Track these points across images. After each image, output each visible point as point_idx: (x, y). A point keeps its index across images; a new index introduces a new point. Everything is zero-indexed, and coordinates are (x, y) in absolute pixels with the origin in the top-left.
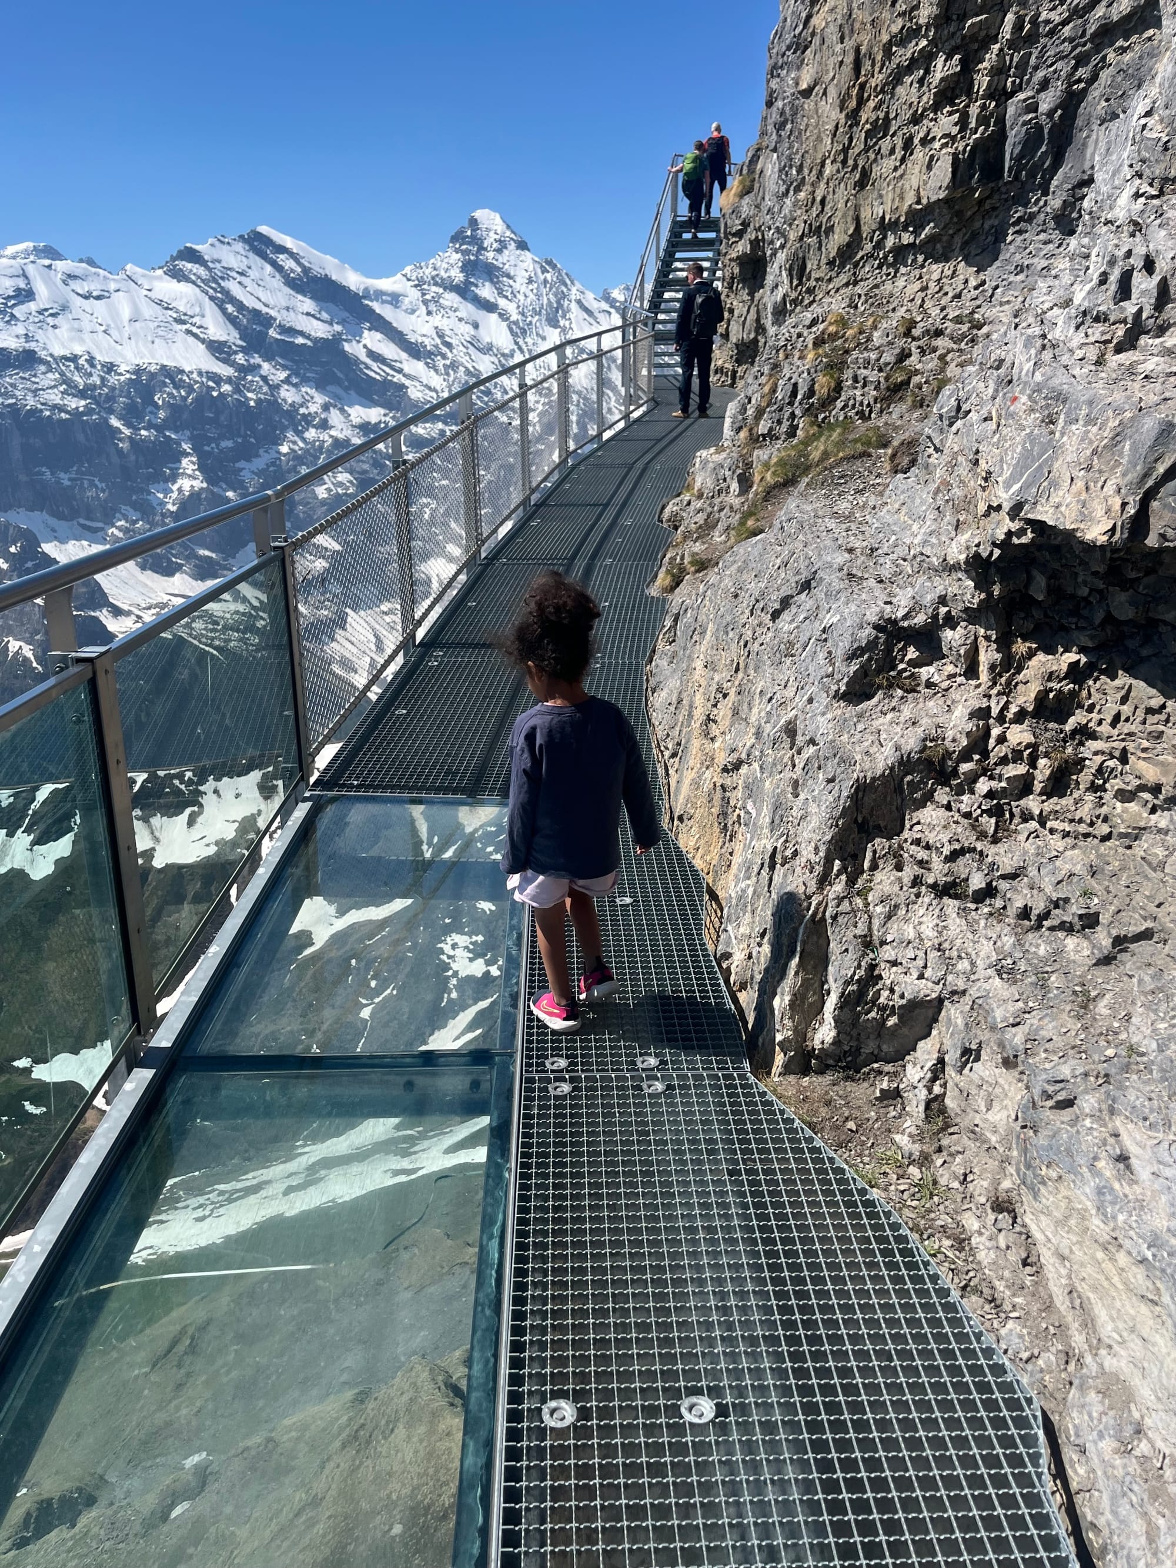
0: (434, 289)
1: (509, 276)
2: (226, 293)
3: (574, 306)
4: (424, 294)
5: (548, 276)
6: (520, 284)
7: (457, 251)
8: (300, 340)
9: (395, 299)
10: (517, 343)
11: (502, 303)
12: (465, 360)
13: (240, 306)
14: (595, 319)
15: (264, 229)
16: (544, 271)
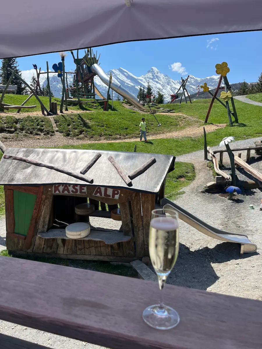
0: (148, 79)
1: (160, 78)
2: (117, 77)
3: (171, 82)
4: (146, 80)
5: (166, 78)
6: (162, 78)
7: (151, 73)
8: (130, 86)
9: (141, 80)
10: (163, 88)
11: (159, 81)
12: (156, 90)
13: (120, 79)
14: (175, 84)
15: (121, 68)
16: (165, 77)
